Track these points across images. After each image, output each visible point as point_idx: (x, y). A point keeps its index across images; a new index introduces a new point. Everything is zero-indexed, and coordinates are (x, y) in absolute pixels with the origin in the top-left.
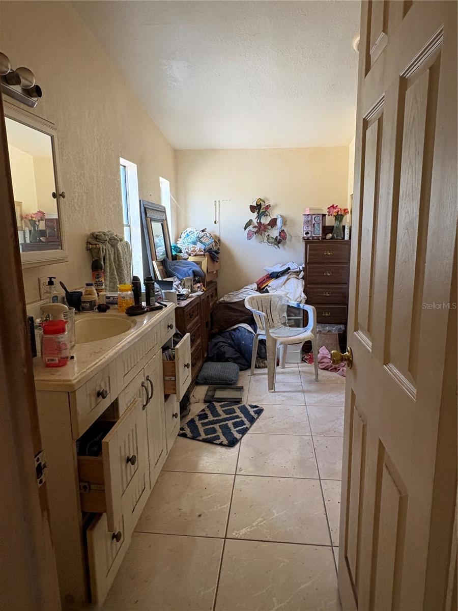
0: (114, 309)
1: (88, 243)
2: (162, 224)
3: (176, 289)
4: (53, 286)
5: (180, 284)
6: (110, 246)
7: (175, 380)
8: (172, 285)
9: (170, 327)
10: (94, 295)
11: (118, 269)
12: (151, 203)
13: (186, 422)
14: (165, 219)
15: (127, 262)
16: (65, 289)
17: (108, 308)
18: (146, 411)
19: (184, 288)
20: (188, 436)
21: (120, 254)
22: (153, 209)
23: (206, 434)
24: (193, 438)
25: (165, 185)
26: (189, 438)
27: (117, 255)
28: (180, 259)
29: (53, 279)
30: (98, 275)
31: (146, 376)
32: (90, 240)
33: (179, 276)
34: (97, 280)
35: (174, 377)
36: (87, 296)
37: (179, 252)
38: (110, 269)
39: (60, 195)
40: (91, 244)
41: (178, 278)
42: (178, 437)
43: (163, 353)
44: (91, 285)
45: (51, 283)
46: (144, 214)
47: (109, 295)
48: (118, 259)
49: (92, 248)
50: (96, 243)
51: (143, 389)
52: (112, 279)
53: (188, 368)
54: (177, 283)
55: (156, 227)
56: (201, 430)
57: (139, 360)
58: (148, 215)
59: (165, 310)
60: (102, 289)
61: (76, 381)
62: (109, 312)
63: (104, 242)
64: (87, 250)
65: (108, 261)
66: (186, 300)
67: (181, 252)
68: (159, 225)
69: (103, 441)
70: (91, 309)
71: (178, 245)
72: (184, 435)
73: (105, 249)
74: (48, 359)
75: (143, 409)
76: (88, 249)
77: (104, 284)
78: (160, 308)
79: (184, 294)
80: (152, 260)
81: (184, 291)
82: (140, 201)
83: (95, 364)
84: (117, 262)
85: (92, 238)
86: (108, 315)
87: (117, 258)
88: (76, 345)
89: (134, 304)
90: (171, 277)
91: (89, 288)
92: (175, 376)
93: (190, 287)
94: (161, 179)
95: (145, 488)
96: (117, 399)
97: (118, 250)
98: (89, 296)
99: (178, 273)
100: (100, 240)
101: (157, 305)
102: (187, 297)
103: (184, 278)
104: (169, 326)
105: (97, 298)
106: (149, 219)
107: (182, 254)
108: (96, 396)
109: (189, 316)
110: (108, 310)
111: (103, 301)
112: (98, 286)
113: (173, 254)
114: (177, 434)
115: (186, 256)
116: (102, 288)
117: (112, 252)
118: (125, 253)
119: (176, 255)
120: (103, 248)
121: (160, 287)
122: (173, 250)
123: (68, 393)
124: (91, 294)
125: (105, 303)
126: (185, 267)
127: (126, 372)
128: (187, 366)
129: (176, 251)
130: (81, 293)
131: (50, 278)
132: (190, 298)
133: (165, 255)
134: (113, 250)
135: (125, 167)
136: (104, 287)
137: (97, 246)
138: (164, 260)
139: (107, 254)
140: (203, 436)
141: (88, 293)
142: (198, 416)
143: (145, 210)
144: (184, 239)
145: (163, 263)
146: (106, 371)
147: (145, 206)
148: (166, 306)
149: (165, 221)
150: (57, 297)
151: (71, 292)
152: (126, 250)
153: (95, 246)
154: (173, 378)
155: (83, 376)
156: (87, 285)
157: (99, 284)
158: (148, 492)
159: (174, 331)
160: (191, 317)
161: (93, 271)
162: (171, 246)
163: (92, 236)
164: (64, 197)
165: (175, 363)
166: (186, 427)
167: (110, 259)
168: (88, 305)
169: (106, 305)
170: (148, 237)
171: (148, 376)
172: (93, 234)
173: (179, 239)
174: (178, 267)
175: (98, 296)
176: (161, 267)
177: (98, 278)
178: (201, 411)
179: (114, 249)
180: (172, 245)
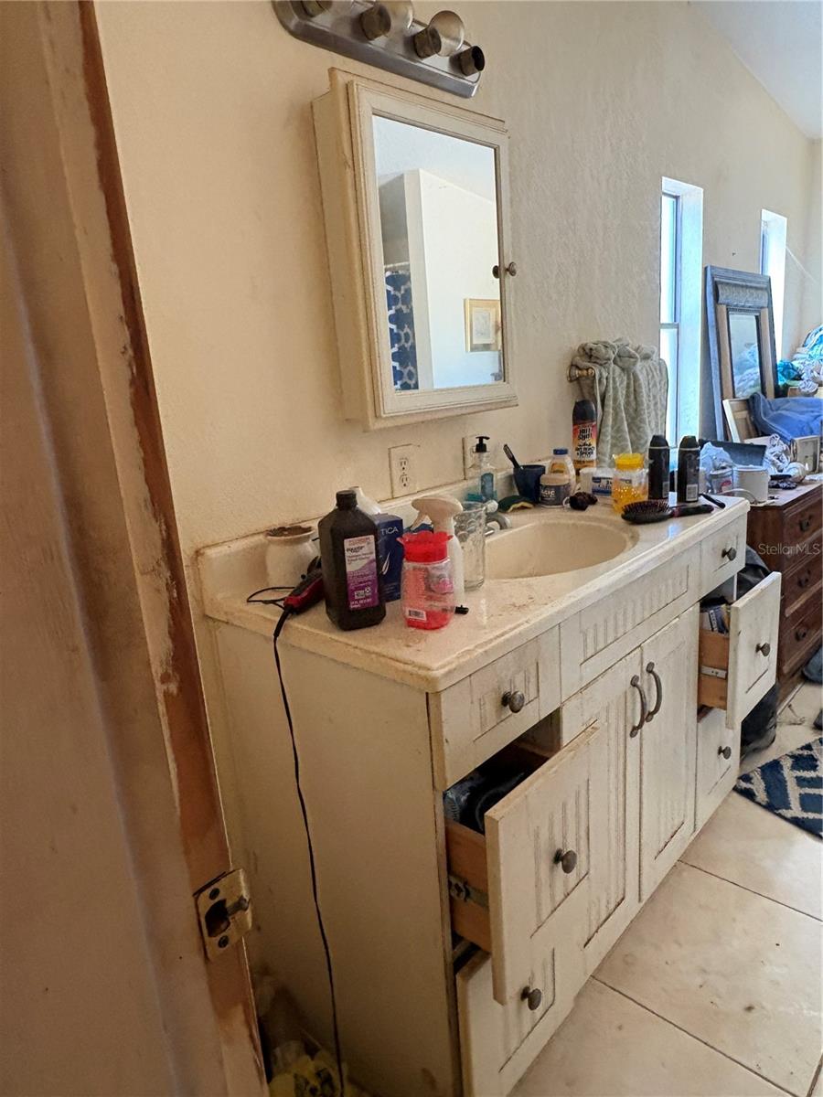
0: (605, 505)
1: (574, 366)
2: (757, 317)
3: (774, 464)
4: (485, 454)
5: (786, 452)
6: (618, 370)
7: (726, 679)
8: (764, 453)
9: (729, 554)
10: (568, 473)
11: (633, 419)
12: (734, 272)
13: (760, 766)
14: (766, 305)
15: (656, 404)
16: (513, 459)
17: (593, 501)
18: (641, 739)
19: (794, 461)
20: (758, 799)
21: (640, 386)
22: (736, 285)
23: (804, 808)
24: (770, 808)
25: (776, 227)
26: (759, 804)
27: (635, 390)
28: (795, 395)
29: (485, 441)
30: (583, 431)
31: (645, 665)
32: (578, 360)
33: (786, 434)
34: (581, 442)
35: (725, 672)
36: (553, 476)
37: (794, 379)
38: (615, 420)
39: (507, 270)
40: (578, 367)
41: (782, 438)
42: (735, 794)
43: (701, 611)
44: (563, 452)
45: (481, 448)
46: (712, 298)
47: (600, 475)
48: (635, 398)
49: (580, 377)
50: (590, 365)
51: (633, 694)
52: (617, 439)
53: (765, 654)
54: (778, 449)
55: (742, 326)
56: (794, 792)
57: (629, 626)
58: (722, 298)
59: (717, 514)
60: (592, 461)
61: (442, 671)
62: (591, 511)
63: (603, 363)
64: (571, 381)
65: (610, 403)
66: (794, 488)
67: (799, 378)
68: (749, 321)
69: (487, 813)
70: (558, 502)
71: (796, 364)
72: (749, 794)
73: (607, 378)
74: (410, 611)
75: (632, 735)
76: (571, 379)
77: (595, 452)
78: (707, 510)
79: (790, 476)
80: (723, 399)
81: (793, 469)
82: (706, 269)
83: (502, 635)
84: (633, 404)
85: (580, 356)
86: (590, 519)
87: (632, 397)
88: (486, 582)
89: (645, 498)
90: (764, 434)
91: (559, 459)
92: (726, 670)
93: (810, 459)
94: (767, 215)
95: (623, 899)
96: (558, 711)
97: (636, 379)
98: (557, 476)
99: (784, 426)
100: (597, 358)
101: (703, 501)
102: (800, 482)
103: (797, 439)
104: (724, 553)
105: (573, 480)
106: (724, 308)
107: (801, 382)
108: (499, 703)
109: (798, 528)
110: (590, 508)
111: (586, 487)
112: (582, 453)
113: (780, 383)
114: (733, 786)
115: (812, 387)
116: (591, 459)
117: (621, 383)
118: (655, 385)
119: (786, 387)
120: (601, 374)
121: (731, 458)
122: (780, 375)
123: (427, 694)
124: (562, 472)
125: (590, 492)
126: (802, 413)
127: (590, 652)
128: (763, 649)
129: (788, 377)
130: (542, 469)
131: (481, 439)
132: (806, 484)
133: (759, 388)
134: (625, 378)
135: (677, 198)
136: (594, 456)
137: (590, 371)
138: (753, 397)
139: (611, 386)
140: (796, 810)
141: (556, 469)
142: (792, 756)
143: (716, 287)
144: (812, 349)
145: (750, 404)
146: (529, 651)
147: (716, 279)
148: (722, 506)
149: (767, 311)
150: (491, 475)
151: (524, 466)
152: (657, 379)
153: (585, 372)
154: (722, 674)
155: (462, 660)
156: (557, 452)
157: (583, 450)
158: (631, 907)
159: (739, 563)
160: (802, 529)
161: (574, 424)
162: (775, 366)
163: (581, 351)
164: (513, 273)
165: (728, 639)
166: (757, 778)
167: (615, 400)
168: (552, 493)
169: (589, 496)
170: (716, 348)
171: (651, 665)
172: (583, 348)
173: (801, 349)
174: (784, 412)
175: (578, 473)
176: (744, 414)
177: (585, 437)
178: (802, 748)
179: (629, 379)
180: (778, 362)
